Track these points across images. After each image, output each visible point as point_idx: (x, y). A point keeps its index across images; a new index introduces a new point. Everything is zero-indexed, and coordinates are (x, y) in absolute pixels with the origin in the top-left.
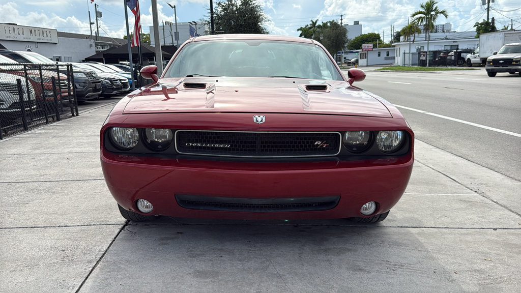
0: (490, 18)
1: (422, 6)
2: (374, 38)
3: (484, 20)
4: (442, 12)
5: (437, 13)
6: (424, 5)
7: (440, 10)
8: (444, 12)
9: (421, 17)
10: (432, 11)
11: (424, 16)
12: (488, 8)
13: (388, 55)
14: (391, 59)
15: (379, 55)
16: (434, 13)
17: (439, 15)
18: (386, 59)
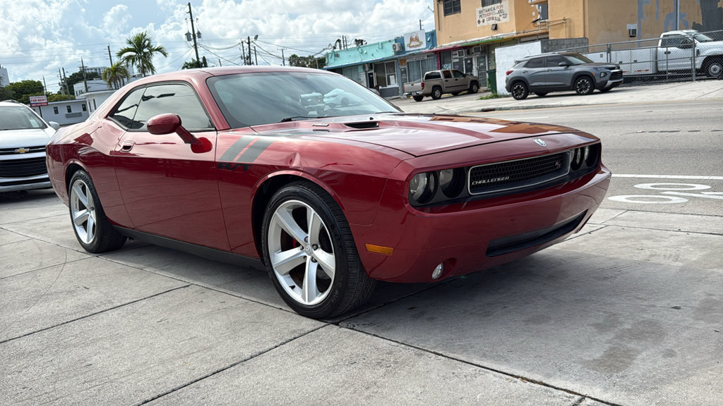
0: (199, 57)
1: (130, 43)
2: (36, 88)
3: (193, 60)
4: (159, 50)
5: (151, 51)
6: (132, 41)
7: (155, 46)
8: (161, 48)
9: (131, 56)
10: (144, 47)
11: (134, 54)
12: (195, 45)
13: (69, 110)
14: (76, 116)
15: (56, 112)
16: (148, 51)
17: (154, 53)
18: (67, 116)
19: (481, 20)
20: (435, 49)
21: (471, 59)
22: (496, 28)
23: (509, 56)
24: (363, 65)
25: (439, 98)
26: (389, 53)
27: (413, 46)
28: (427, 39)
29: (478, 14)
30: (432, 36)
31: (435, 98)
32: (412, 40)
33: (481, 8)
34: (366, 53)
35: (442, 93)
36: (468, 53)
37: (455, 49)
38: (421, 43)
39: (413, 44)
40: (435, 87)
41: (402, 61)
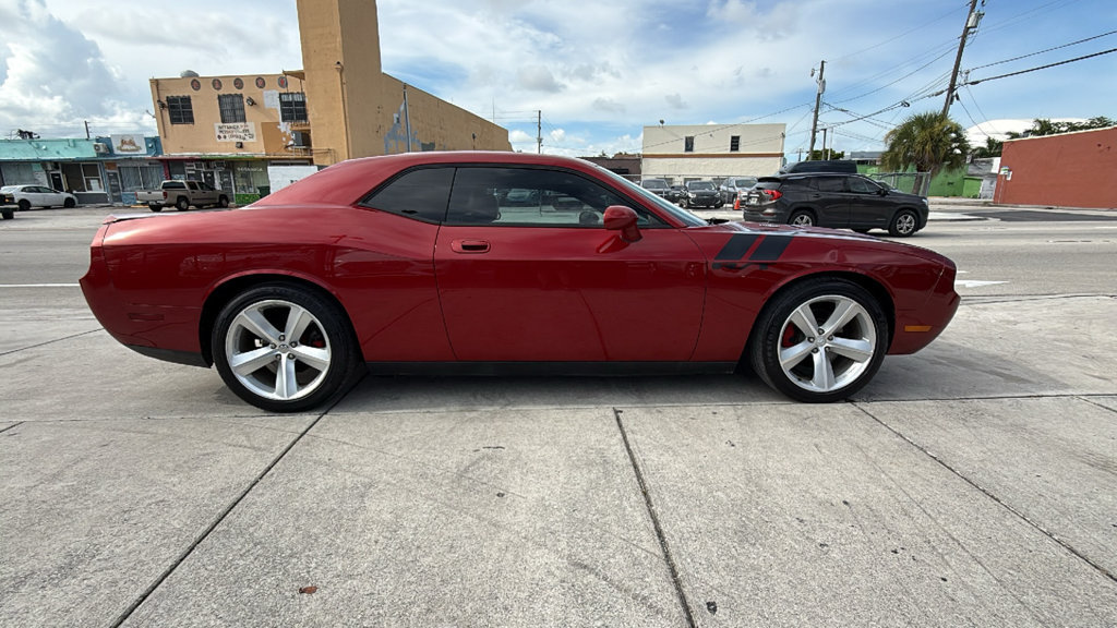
19: (222, 135)
20: (160, 156)
21: (212, 173)
22: (241, 146)
23: (284, 175)
24: (44, 163)
25: (187, 210)
26: (88, 153)
27: (127, 150)
28: (147, 145)
29: (217, 129)
30: (155, 143)
31: (181, 210)
32: (123, 142)
33: (221, 124)
34: (46, 149)
35: (189, 205)
36: (208, 167)
37: (191, 160)
38: (138, 149)
39: (125, 147)
40: (180, 198)
41: (111, 165)
